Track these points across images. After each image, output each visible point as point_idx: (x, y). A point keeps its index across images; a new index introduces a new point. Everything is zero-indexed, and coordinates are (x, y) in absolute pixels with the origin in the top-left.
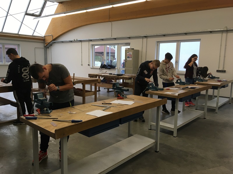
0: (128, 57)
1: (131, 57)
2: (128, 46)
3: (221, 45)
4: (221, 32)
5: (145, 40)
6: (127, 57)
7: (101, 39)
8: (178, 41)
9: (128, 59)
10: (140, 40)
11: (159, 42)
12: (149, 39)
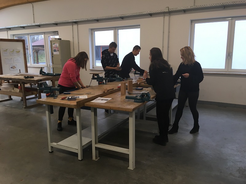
0: (55, 51)
1: (58, 51)
2: (56, 35)
3: (164, 32)
4: (163, 15)
5: (75, 26)
6: (53, 51)
7: (21, 27)
8: (115, 27)
9: (55, 53)
10: (70, 27)
11: (93, 30)
12: (80, 26)
